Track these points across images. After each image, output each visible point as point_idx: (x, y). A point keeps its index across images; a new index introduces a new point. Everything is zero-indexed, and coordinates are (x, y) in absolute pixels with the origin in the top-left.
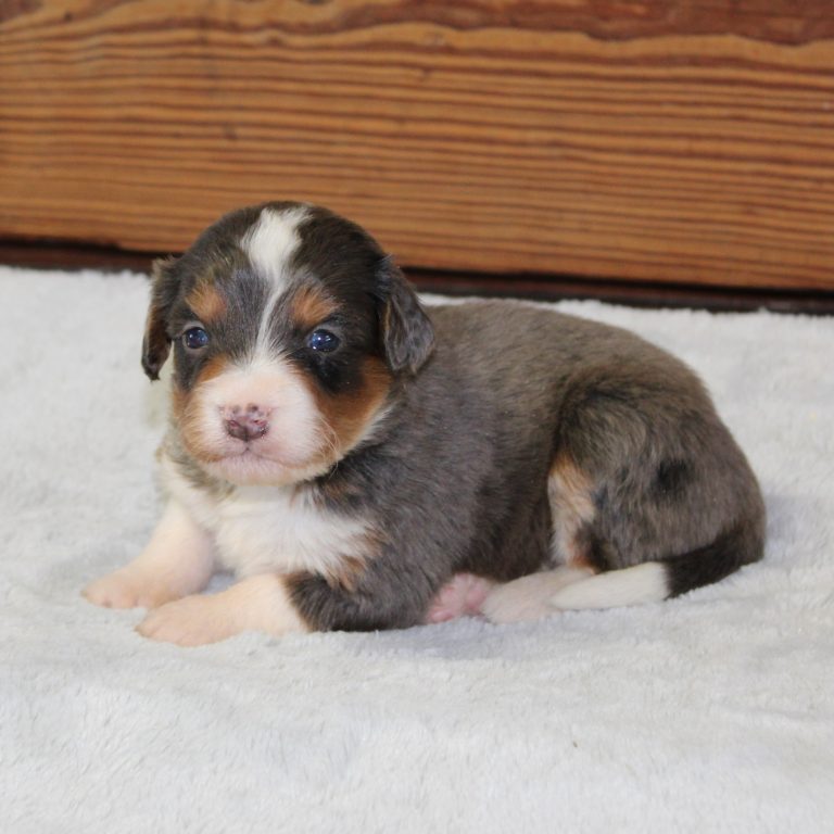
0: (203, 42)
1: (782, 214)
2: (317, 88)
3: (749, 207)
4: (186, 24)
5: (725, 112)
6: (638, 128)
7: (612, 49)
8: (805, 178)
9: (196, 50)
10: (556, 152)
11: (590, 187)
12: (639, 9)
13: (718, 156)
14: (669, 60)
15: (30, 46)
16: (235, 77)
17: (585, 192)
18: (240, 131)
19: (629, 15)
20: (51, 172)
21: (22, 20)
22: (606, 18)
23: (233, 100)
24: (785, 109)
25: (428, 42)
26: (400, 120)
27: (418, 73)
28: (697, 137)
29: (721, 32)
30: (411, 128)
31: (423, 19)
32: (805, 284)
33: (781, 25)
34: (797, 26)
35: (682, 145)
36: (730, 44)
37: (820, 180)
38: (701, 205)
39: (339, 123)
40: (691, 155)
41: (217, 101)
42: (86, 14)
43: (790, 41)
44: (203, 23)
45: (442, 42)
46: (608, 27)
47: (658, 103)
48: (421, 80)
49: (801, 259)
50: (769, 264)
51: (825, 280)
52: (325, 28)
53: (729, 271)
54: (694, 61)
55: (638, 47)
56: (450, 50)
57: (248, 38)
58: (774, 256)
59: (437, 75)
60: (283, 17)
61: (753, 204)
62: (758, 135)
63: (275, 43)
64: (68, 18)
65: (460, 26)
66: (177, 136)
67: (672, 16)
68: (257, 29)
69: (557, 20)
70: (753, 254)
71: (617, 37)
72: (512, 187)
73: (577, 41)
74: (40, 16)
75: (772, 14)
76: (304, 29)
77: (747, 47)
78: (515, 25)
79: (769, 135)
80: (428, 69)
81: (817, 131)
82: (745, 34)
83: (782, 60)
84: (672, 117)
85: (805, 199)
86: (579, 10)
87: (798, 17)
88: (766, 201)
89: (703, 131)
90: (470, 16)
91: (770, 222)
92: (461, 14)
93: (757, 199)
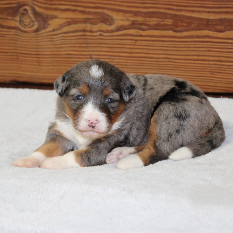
0: (84, 35)
1: (220, 74)
2: (111, 46)
3: (212, 73)
4: (80, 31)
5: (206, 49)
6: (185, 54)
7: (179, 34)
8: (226, 65)
9: (83, 37)
10: (166, 60)
11: (175, 68)
12: (185, 25)
13: (204, 60)
14: (192, 37)
15: (45, 37)
16: (92, 44)
17: (174, 70)
18: (93, 57)
19: (183, 26)
20: (51, 67)
21: (43, 31)
22: (177, 27)
23: (92, 49)
24: (220, 48)
25: (136, 34)
26: (130, 53)
27: (134, 42)
29: (204, 30)
30: (133, 55)
31: (135, 28)
32: (226, 91)
33: (218, 27)
34: (222, 28)
35: (196, 58)
36: (206, 32)
37: (229, 66)
38: (201, 72)
39: (116, 54)
40: (198, 60)
41: (88, 49)
42: (58, 29)
43: (221, 31)
44: (84, 31)
45: (139, 34)
46: (178, 29)
48: (135, 43)
49: (225, 85)
50: (217, 87)
51: (231, 90)
52: (112, 31)
53: (208, 88)
54: (198, 37)
55: (185, 34)
56: (141, 36)
57: (95, 34)
58: (218, 85)
59: (138, 42)
60: (102, 29)
61: (214, 72)
62: (214, 55)
63: (101, 35)
64: (54, 30)
65: (143, 30)
66: (79, 58)
67: (193, 26)
68: (96, 32)
69: (165, 28)
70: (214, 84)
71: (180, 31)
72: (156, 69)
73: (171, 33)
74: (48, 30)
75: (216, 25)
76: (107, 31)
77: (210, 33)
78: (156, 29)
79: (216, 55)
80: (136, 40)
81: (228, 53)
82: (210, 30)
83: (219, 36)
84: (193, 51)
85: (225, 71)
86: (171, 25)
87: (223, 25)
88: (216, 71)
89: (201, 54)
90: (145, 27)
91: (217, 76)
92: (143, 27)
93: (214, 71)
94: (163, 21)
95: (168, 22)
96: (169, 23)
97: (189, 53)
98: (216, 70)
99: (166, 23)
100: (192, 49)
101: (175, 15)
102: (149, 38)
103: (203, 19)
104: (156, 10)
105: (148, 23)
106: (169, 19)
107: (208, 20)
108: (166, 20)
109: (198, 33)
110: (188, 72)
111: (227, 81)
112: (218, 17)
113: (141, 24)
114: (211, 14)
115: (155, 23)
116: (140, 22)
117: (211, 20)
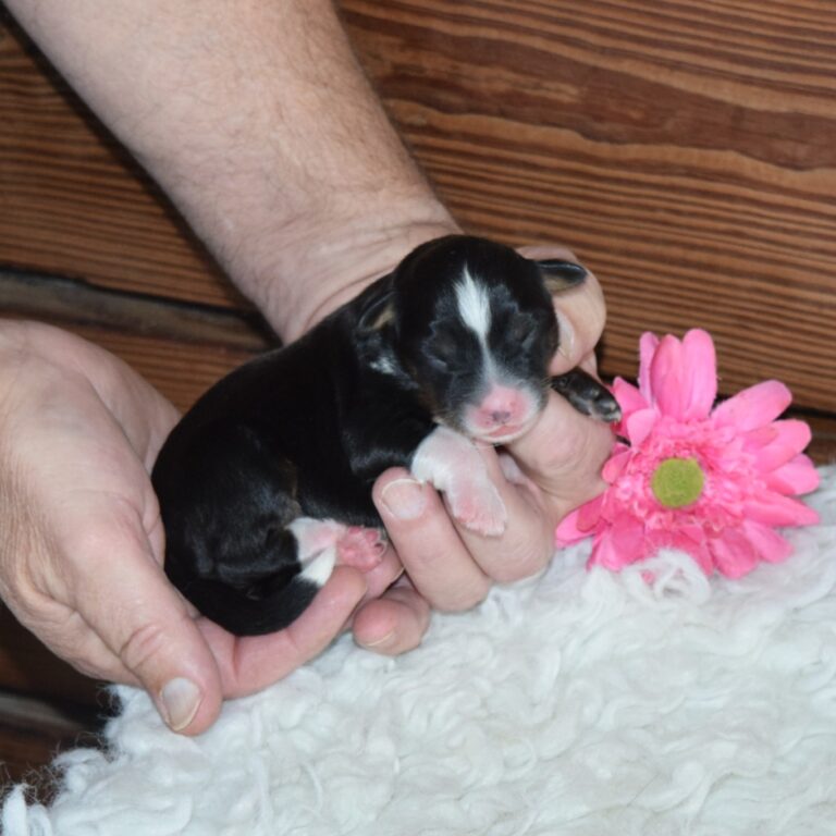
5: (723, 226)
6: (631, 231)
7: (604, 149)
12: (636, 115)
14: (664, 168)
19: (624, 119)
22: (600, 119)
24: (786, 231)
28: (693, 247)
29: (722, 148)
31: (406, 97)
33: (786, 148)
34: (802, 151)
35: (676, 252)
36: (729, 159)
40: (686, 263)
43: (793, 164)
45: (424, 121)
46: (603, 128)
47: (653, 209)
54: (691, 172)
55: (633, 151)
56: (431, 130)
58: (767, 372)
62: (757, 252)
65: (446, 109)
67: (669, 126)
69: (549, 113)
70: (746, 367)
71: (611, 139)
73: (567, 138)
75: (775, 136)
77: (748, 166)
78: (503, 114)
82: (744, 152)
83: (785, 183)
84: (665, 223)
85: (802, 321)
86: (570, 107)
87: (802, 142)
88: (761, 317)
89: (700, 242)
90: (454, 99)
91: (763, 338)
92: (445, 97)
93: (752, 315)
94: (537, 87)
95: (558, 91)
96: (565, 99)
97: (645, 229)
98: (758, 312)
99: (552, 96)
100: (661, 215)
101: (595, 70)
102: (468, 147)
103: (719, 105)
104: (508, 37)
105: (466, 83)
106: (565, 80)
107: (740, 112)
108: (547, 84)
109: (693, 156)
110: (636, 303)
111: (805, 363)
112: (783, 104)
113: (437, 83)
114: (755, 89)
115: (502, 87)
116: (430, 74)
117: (755, 112)
